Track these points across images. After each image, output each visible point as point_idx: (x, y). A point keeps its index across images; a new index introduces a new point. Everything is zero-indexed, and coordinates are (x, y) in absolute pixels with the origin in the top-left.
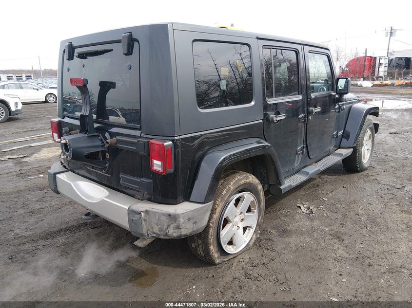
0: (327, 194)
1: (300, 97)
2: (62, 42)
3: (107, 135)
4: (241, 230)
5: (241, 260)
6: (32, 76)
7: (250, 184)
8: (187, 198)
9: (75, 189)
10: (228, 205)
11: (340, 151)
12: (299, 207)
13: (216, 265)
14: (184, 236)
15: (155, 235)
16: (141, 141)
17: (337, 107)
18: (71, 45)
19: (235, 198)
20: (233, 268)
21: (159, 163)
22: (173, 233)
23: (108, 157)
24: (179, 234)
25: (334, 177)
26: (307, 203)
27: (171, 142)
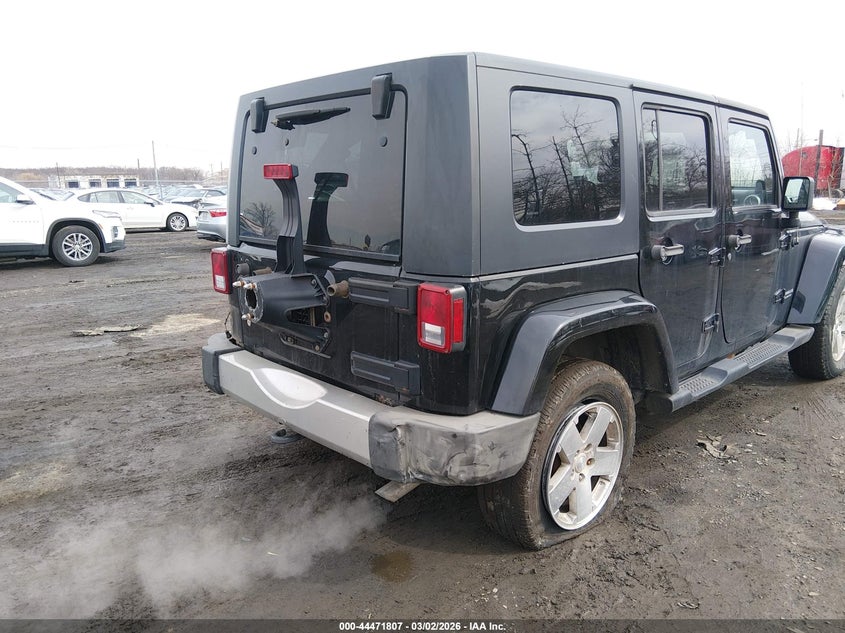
0: (760, 421)
1: (712, 213)
2: (244, 99)
3: (329, 275)
4: (587, 482)
5: (588, 544)
6: (138, 179)
7: (608, 386)
8: (487, 405)
9: (258, 383)
10: (565, 426)
11: (786, 332)
12: (703, 445)
13: (536, 549)
14: (482, 481)
15: (420, 476)
16: (401, 286)
17: (783, 237)
18: (263, 102)
19: (579, 413)
20: (573, 558)
21: (437, 329)
22: (459, 473)
23: (328, 320)
24: (472, 475)
25: (772, 388)
26: (719, 438)
27: (463, 288)
